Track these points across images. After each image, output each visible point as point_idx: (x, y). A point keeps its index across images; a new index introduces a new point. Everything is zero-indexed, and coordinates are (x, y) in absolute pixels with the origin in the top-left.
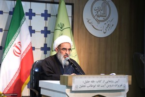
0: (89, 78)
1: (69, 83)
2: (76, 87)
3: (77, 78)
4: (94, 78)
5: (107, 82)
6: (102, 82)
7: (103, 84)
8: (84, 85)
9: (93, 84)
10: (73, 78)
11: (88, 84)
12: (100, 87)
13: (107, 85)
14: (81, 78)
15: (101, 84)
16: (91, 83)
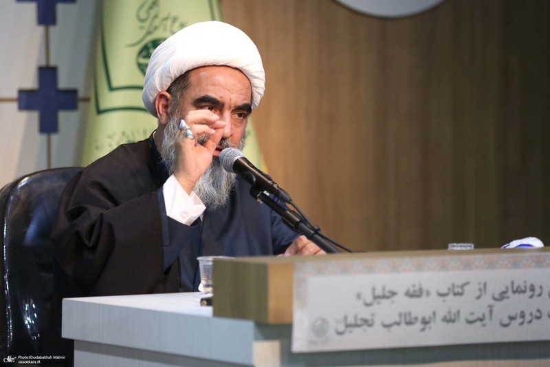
0: (395, 269)
1: (272, 303)
2: (319, 329)
3: (320, 272)
4: (419, 268)
5: (502, 296)
6: (471, 291)
7: (480, 308)
8: (365, 313)
9: (419, 308)
10: (297, 276)
11: (387, 311)
12: (461, 324)
13: (503, 310)
14: (345, 270)
15: (467, 305)
16: (402, 304)
